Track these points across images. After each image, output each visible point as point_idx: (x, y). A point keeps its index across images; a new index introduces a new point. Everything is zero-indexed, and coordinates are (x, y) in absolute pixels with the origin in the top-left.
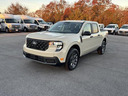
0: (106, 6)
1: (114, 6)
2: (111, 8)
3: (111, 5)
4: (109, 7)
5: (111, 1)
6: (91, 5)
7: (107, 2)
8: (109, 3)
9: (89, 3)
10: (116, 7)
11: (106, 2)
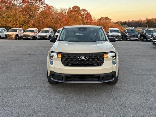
0: (40, 7)
1: (49, 8)
2: (46, 10)
3: (45, 5)
4: (43, 8)
5: (44, 1)
6: (21, 5)
7: (40, 2)
8: (42, 3)
9: (18, 2)
10: (51, 9)
11: (38, 2)
